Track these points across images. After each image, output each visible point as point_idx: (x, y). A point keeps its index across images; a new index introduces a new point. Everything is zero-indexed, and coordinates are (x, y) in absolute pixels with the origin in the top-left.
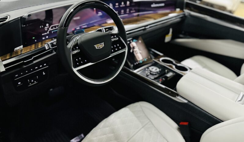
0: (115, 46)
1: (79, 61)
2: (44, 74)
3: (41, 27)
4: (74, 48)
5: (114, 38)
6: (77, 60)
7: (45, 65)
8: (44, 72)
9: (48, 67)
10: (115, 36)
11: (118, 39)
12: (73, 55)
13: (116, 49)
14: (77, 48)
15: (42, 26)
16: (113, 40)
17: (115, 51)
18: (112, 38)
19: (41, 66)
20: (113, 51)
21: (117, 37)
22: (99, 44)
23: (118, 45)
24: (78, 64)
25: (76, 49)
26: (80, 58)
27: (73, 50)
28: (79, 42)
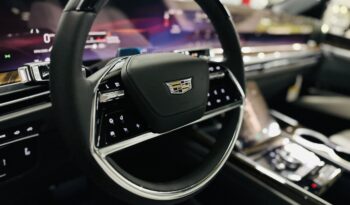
0: (216, 92)
1: (117, 127)
2: (27, 153)
3: (32, 31)
4: (108, 84)
5: (215, 71)
6: (111, 121)
7: (30, 129)
8: (26, 149)
9: (37, 135)
10: (218, 68)
11: (223, 74)
12: (101, 105)
13: (219, 101)
14: (117, 84)
15: (37, 31)
16: (212, 77)
17: (215, 106)
18: (211, 72)
19: (17, 133)
20: (209, 104)
21: (222, 70)
22: (180, 82)
23: (223, 91)
24: (112, 133)
25: (113, 88)
26: (122, 118)
27: (103, 89)
28: (123, 72)
